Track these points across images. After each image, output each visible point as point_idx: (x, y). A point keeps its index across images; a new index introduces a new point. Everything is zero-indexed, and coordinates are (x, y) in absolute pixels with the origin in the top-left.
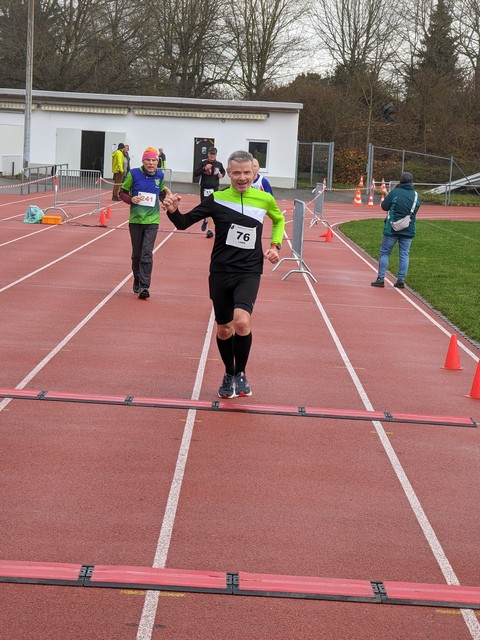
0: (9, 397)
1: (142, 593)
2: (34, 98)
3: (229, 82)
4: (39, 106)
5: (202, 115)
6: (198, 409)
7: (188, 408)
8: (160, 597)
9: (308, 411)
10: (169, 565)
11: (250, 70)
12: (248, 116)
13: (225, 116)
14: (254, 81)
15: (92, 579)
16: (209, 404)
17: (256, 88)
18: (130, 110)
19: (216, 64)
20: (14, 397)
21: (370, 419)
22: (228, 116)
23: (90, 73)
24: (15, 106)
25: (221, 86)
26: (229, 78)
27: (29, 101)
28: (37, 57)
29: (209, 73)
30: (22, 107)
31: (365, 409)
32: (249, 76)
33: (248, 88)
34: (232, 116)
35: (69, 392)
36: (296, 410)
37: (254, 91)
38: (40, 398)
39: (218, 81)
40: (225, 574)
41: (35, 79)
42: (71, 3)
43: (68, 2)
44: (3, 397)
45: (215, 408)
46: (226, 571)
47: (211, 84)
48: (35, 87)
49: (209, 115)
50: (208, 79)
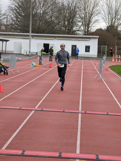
0: (34, 110)
1: (75, 160)
2: (32, 35)
3: (80, 31)
4: (33, 37)
5: (73, 39)
6: (81, 113)
7: (79, 113)
9: (109, 114)
10: (80, 153)
11: (85, 28)
12: (85, 39)
13: (79, 39)
14: (86, 31)
15: (62, 156)
16: (84, 112)
17: (87, 32)
18: (55, 38)
19: (76, 26)
20: (35, 110)
22: (80, 39)
23: (45, 29)
24: (27, 38)
25: (78, 32)
26: (80, 30)
27: (30, 36)
28: (32, 25)
29: (74, 29)
30: (29, 38)
32: (85, 29)
33: (85, 33)
34: (81, 39)
35: (48, 109)
36: (106, 113)
37: (86, 33)
38: (42, 110)
39: (77, 31)
40: (95, 155)
41: (32, 31)
42: (41, 12)
43: (40, 12)
44: (33, 110)
45: (86, 113)
46: (95, 154)
47: (75, 31)
48: (32, 33)
49: (75, 39)
50: (74, 30)
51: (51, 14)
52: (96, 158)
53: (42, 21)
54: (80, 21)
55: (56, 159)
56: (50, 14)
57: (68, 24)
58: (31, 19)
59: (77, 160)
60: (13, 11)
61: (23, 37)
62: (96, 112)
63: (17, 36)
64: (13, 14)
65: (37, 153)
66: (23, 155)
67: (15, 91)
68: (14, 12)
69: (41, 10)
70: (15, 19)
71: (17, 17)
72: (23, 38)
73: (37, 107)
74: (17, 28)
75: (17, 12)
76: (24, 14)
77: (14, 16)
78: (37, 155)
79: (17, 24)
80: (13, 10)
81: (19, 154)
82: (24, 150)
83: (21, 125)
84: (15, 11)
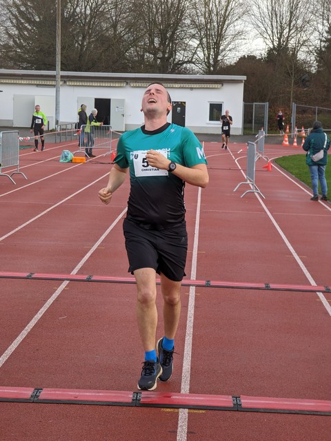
0: (67, 280)
1: (176, 410)
2: (62, 77)
3: (194, 63)
4: (65, 82)
5: (177, 86)
6: (197, 286)
7: (189, 285)
8: (189, 413)
9: (272, 286)
10: (192, 391)
11: (209, 54)
12: (208, 86)
13: (193, 86)
14: (211, 62)
15: (141, 401)
16: (203, 282)
17: (213, 66)
18: (127, 83)
19: (185, 50)
20: (71, 280)
21: (315, 291)
22: (195, 86)
23: (100, 59)
24: (48, 83)
25: (188, 66)
26: (194, 60)
27: (58, 79)
28: (63, 48)
29: (180, 56)
30: (54, 83)
31: (310, 285)
32: (208, 58)
33: (209, 67)
34: (198, 86)
35: (107, 276)
36: (263, 286)
37: (212, 68)
38: (89, 280)
39: (186, 62)
40: (231, 397)
41: (62, 64)
42: (85, 11)
43: (83, 10)
44: (63, 280)
45: (208, 286)
46: (231, 395)
47: (182, 64)
48: (62, 70)
49: (182, 85)
50: (180, 61)
51: (114, 18)
52: (232, 405)
53: (90, 36)
54: (193, 36)
55: (124, 408)
56: (112, 17)
57: (162, 43)
58: (59, 32)
59: (181, 410)
60: (8, 9)
61: (38, 82)
62: (237, 281)
63: (22, 79)
64: (10, 19)
65: (74, 393)
66: (35, 400)
67: (17, 229)
68: (12, 13)
69: (86, 7)
70: (14, 32)
71: (19, 27)
72: (37, 85)
73: (75, 271)
74: (20, 56)
75: (21, 12)
76: (39, 18)
77: (12, 22)
78: (73, 398)
79: (20, 46)
80: (8, 7)
81: (26, 397)
82: (39, 387)
83: (32, 321)
84: (14, 10)
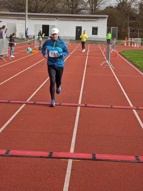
0: (25, 103)
1: (67, 160)
2: (28, 15)
4: (29, 18)
5: (78, 19)
6: (81, 106)
7: (78, 106)
8: (73, 161)
9: (114, 107)
10: (75, 152)
12: (92, 20)
13: (85, 19)
14: (93, 9)
15: (52, 156)
16: (84, 105)
18: (56, 18)
19: (82, 4)
21: (132, 109)
23: (45, 8)
24: (22, 18)
28: (29, 3)
31: (130, 106)
33: (92, 11)
38: (34, 104)
39: (83, 9)
41: (28, 9)
46: (91, 153)
48: (28, 12)
50: (80, 8)
55: (45, 159)
57: (72, 1)
59: (69, 160)
63: (11, 16)
66: (6, 155)
73: (29, 100)
74: (10, 6)
78: (23, 154)
79: (10, 2)
81: (3, 154)
82: (9, 150)
83: (8, 121)
